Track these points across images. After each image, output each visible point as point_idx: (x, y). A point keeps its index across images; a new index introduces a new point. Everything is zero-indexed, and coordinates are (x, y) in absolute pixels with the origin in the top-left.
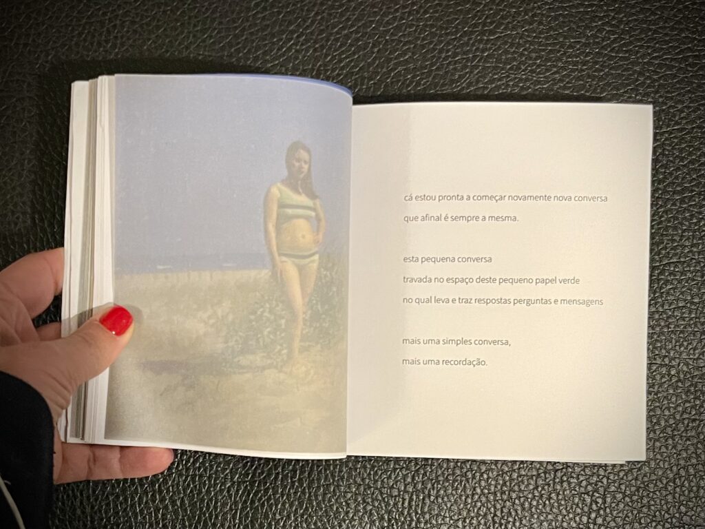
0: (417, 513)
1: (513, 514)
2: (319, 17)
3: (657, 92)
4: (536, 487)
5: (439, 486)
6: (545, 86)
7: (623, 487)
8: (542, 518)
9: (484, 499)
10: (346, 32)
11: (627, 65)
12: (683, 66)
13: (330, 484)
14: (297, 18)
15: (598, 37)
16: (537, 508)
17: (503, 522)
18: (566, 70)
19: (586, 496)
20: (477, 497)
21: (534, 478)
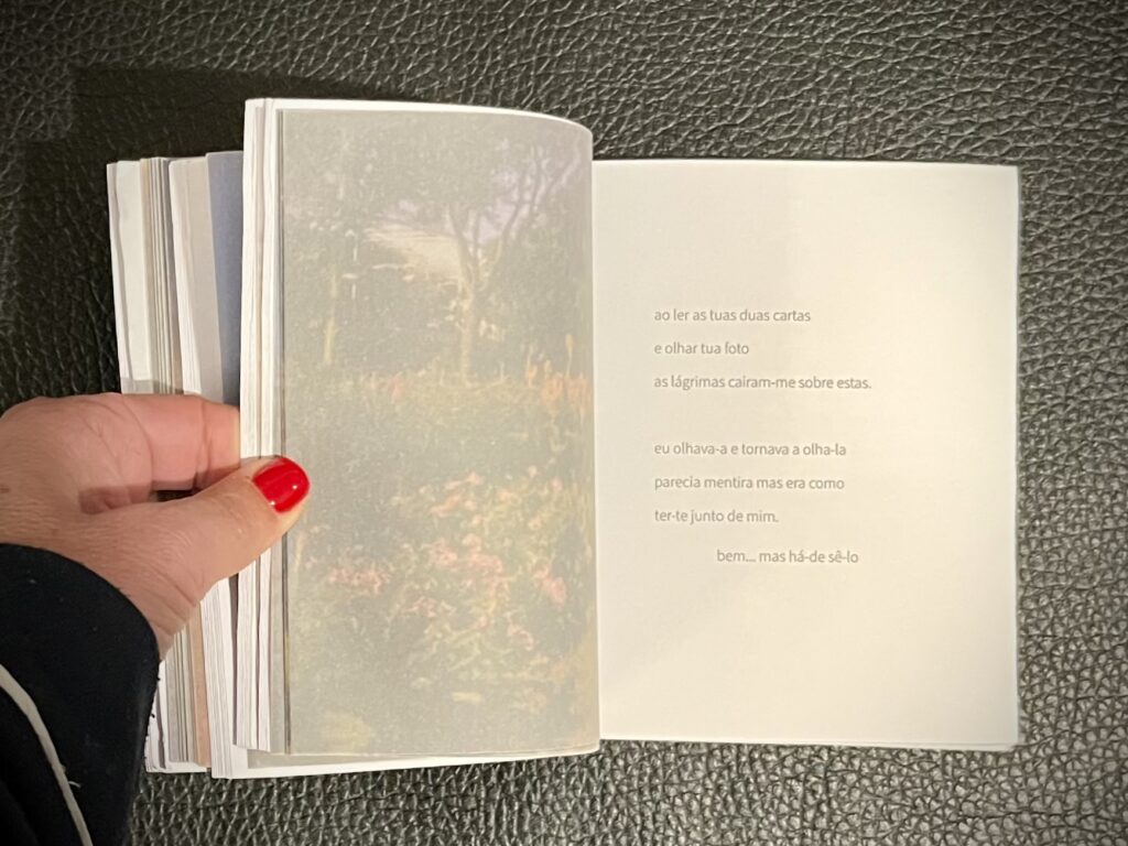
0: (510, 835)
1: (674, 823)
2: (276, 17)
3: (851, 92)
4: (709, 774)
5: (545, 786)
6: (663, 98)
7: (856, 762)
8: (723, 826)
9: (622, 802)
10: (322, 38)
11: (798, 50)
12: (891, 44)
13: (360, 798)
14: (240, 21)
15: (744, 9)
16: (713, 810)
17: (658, 838)
18: (695, 68)
19: (794, 782)
20: (609, 799)
21: (704, 759)
